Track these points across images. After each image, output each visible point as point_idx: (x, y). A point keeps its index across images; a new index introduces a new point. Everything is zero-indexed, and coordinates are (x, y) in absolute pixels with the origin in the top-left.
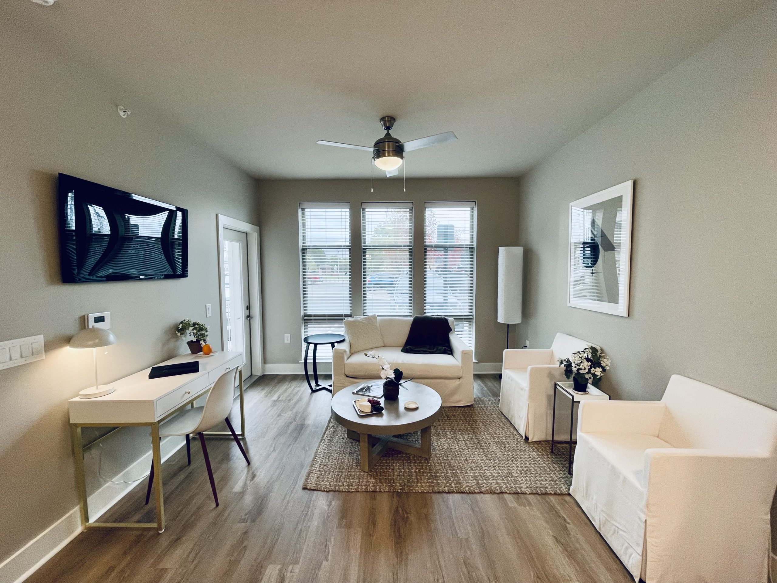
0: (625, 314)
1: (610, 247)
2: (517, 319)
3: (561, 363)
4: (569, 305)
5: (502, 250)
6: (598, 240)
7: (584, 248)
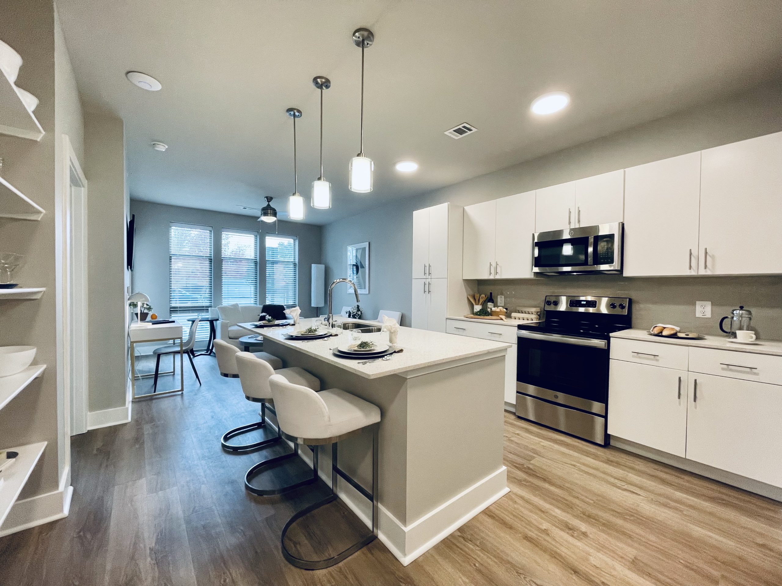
0: (368, 293)
1: (363, 267)
2: (322, 305)
3: (347, 313)
4: (348, 293)
5: (313, 265)
6: (359, 265)
7: (353, 267)
